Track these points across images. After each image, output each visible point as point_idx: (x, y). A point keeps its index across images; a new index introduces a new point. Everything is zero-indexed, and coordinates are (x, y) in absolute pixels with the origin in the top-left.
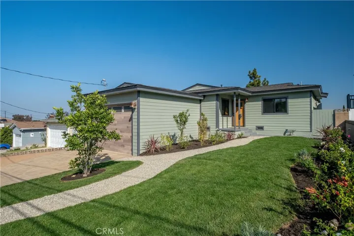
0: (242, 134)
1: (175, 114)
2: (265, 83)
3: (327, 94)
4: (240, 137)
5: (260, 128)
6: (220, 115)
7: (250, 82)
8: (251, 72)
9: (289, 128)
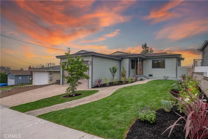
0: (142, 78)
1: (110, 67)
2: (151, 51)
3: (184, 59)
4: (141, 80)
5: (151, 75)
6: (131, 68)
7: (143, 51)
8: (144, 45)
9: (165, 76)
